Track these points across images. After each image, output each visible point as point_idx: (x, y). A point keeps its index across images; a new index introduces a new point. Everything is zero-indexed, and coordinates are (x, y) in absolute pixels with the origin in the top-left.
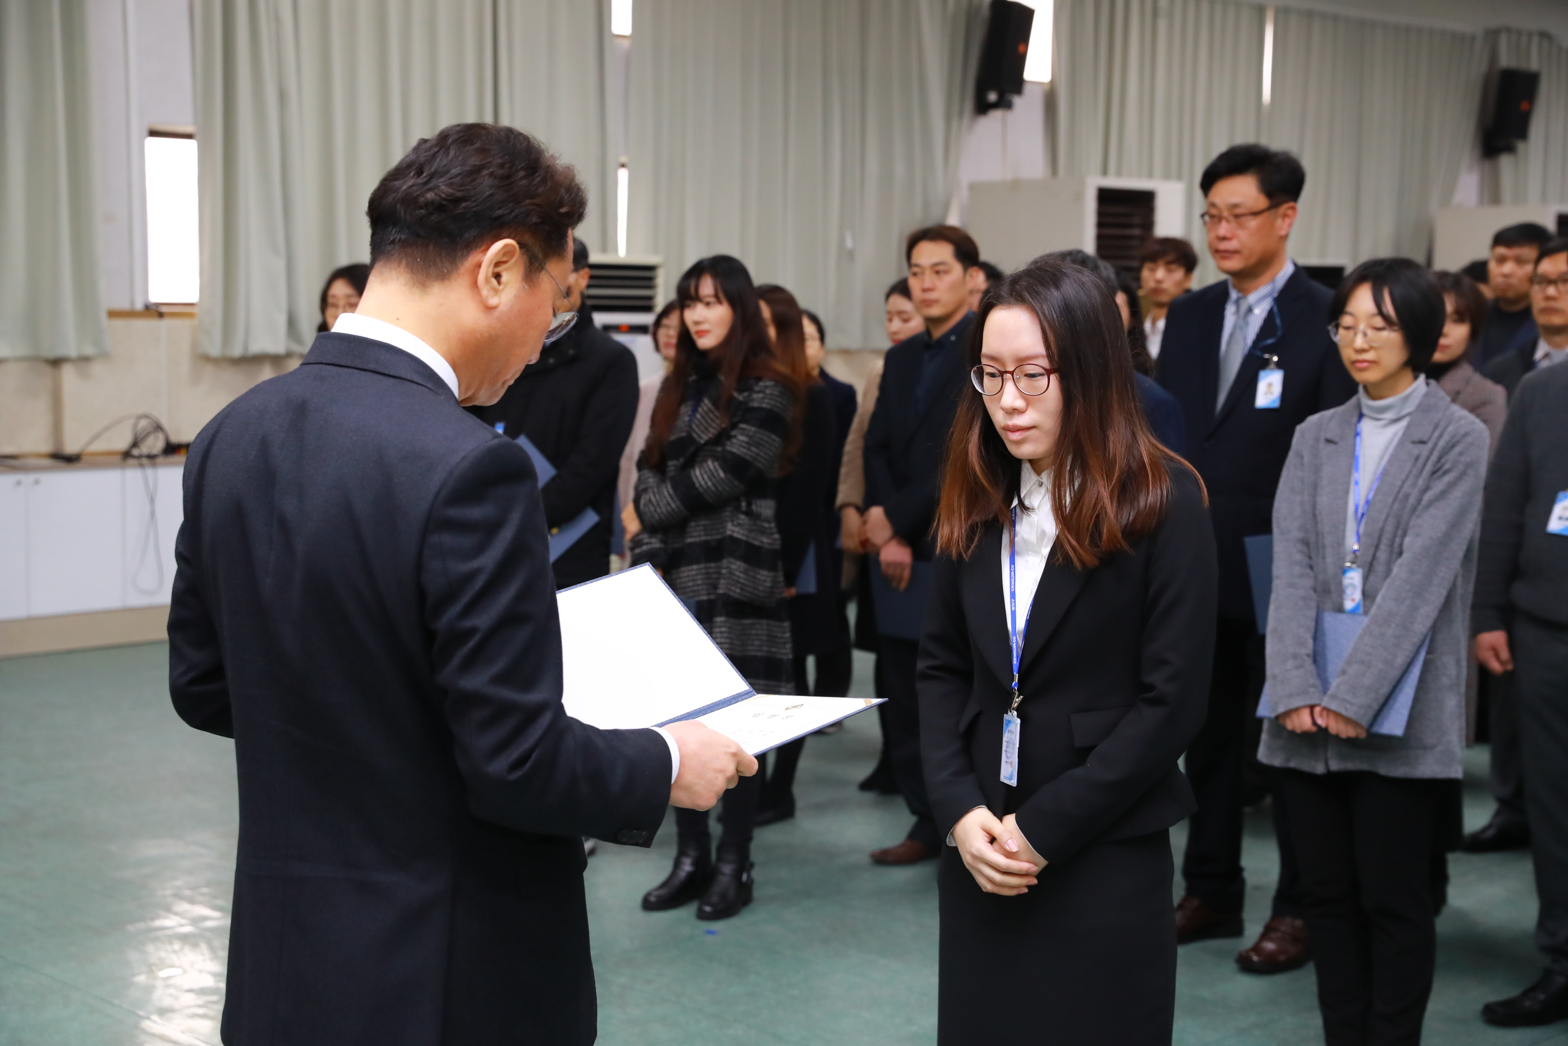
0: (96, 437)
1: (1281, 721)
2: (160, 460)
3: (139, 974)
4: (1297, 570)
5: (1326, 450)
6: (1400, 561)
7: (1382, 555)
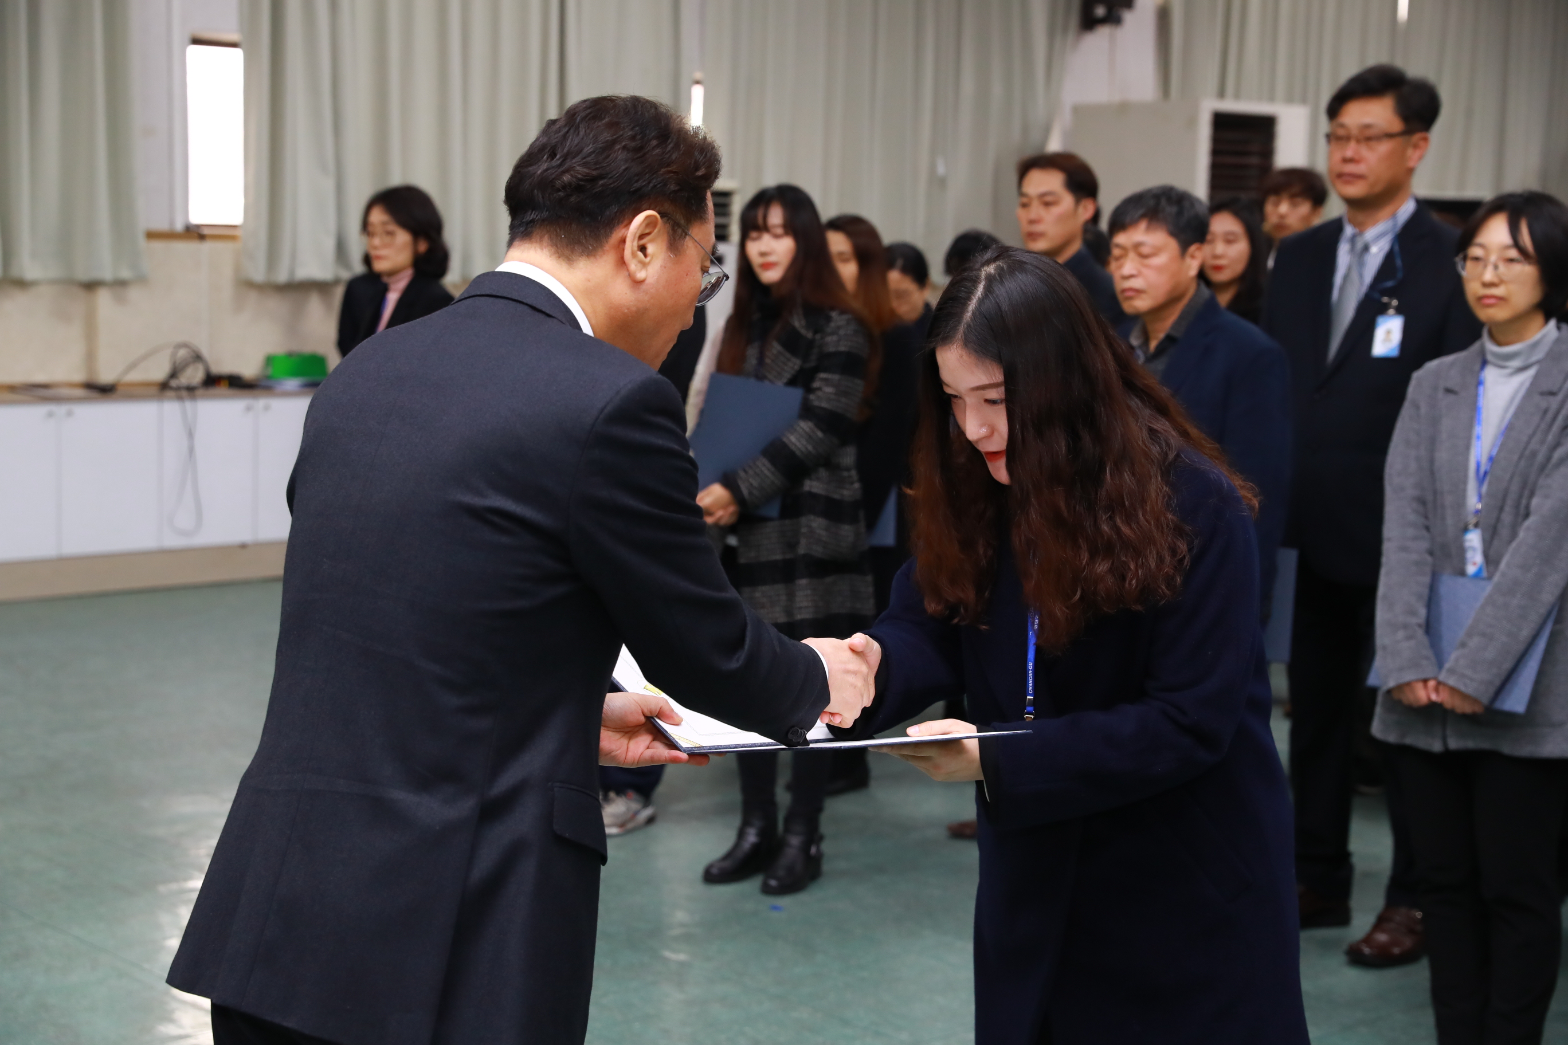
0: (133, 366)
1: (1397, 694)
2: (200, 392)
5: (1445, 401)
6: (1527, 523)
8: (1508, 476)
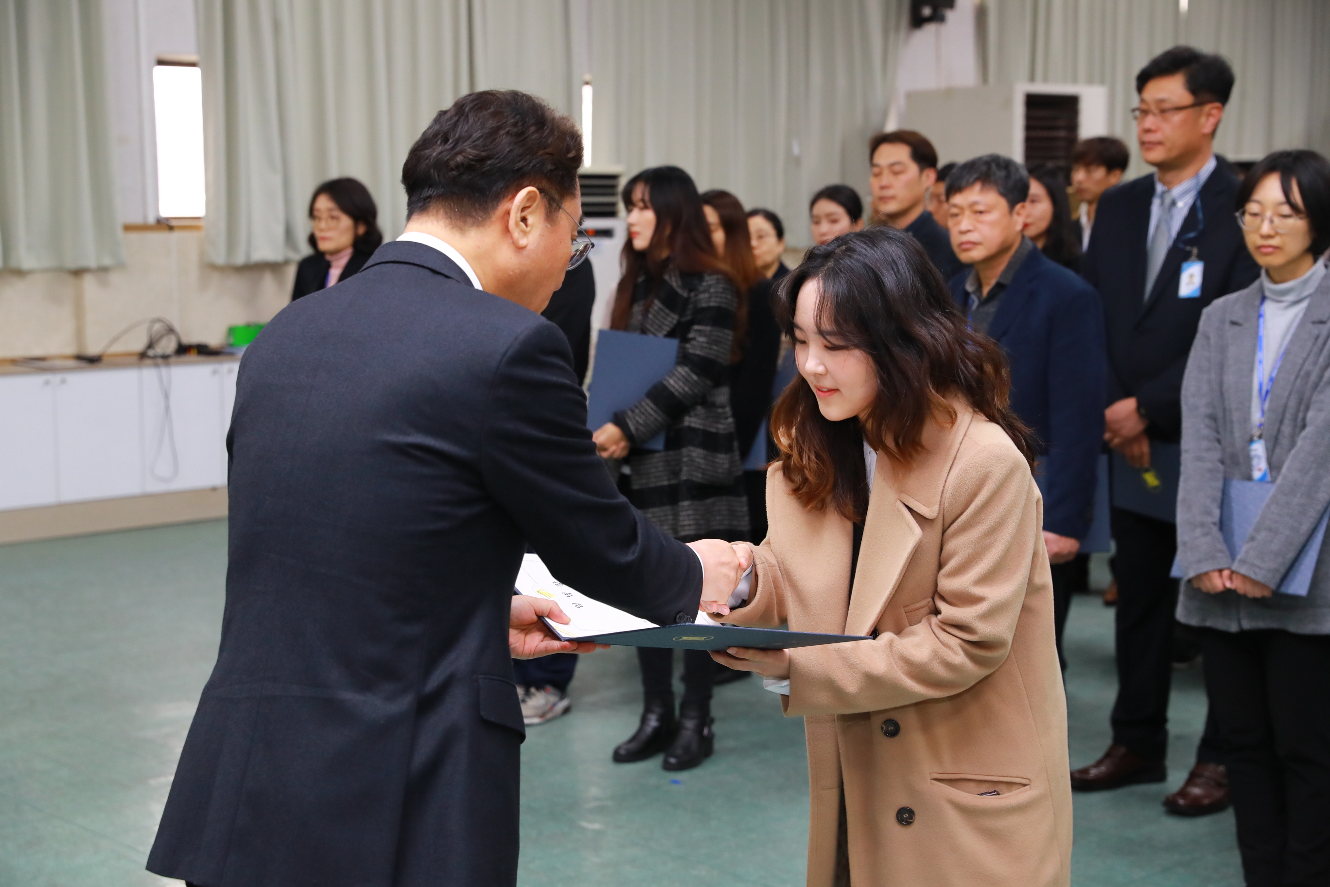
0: (116, 340)
1: (1196, 583)
2: (173, 359)
4: (1205, 444)
6: (1304, 433)
7: (1287, 429)
8: (1287, 393)
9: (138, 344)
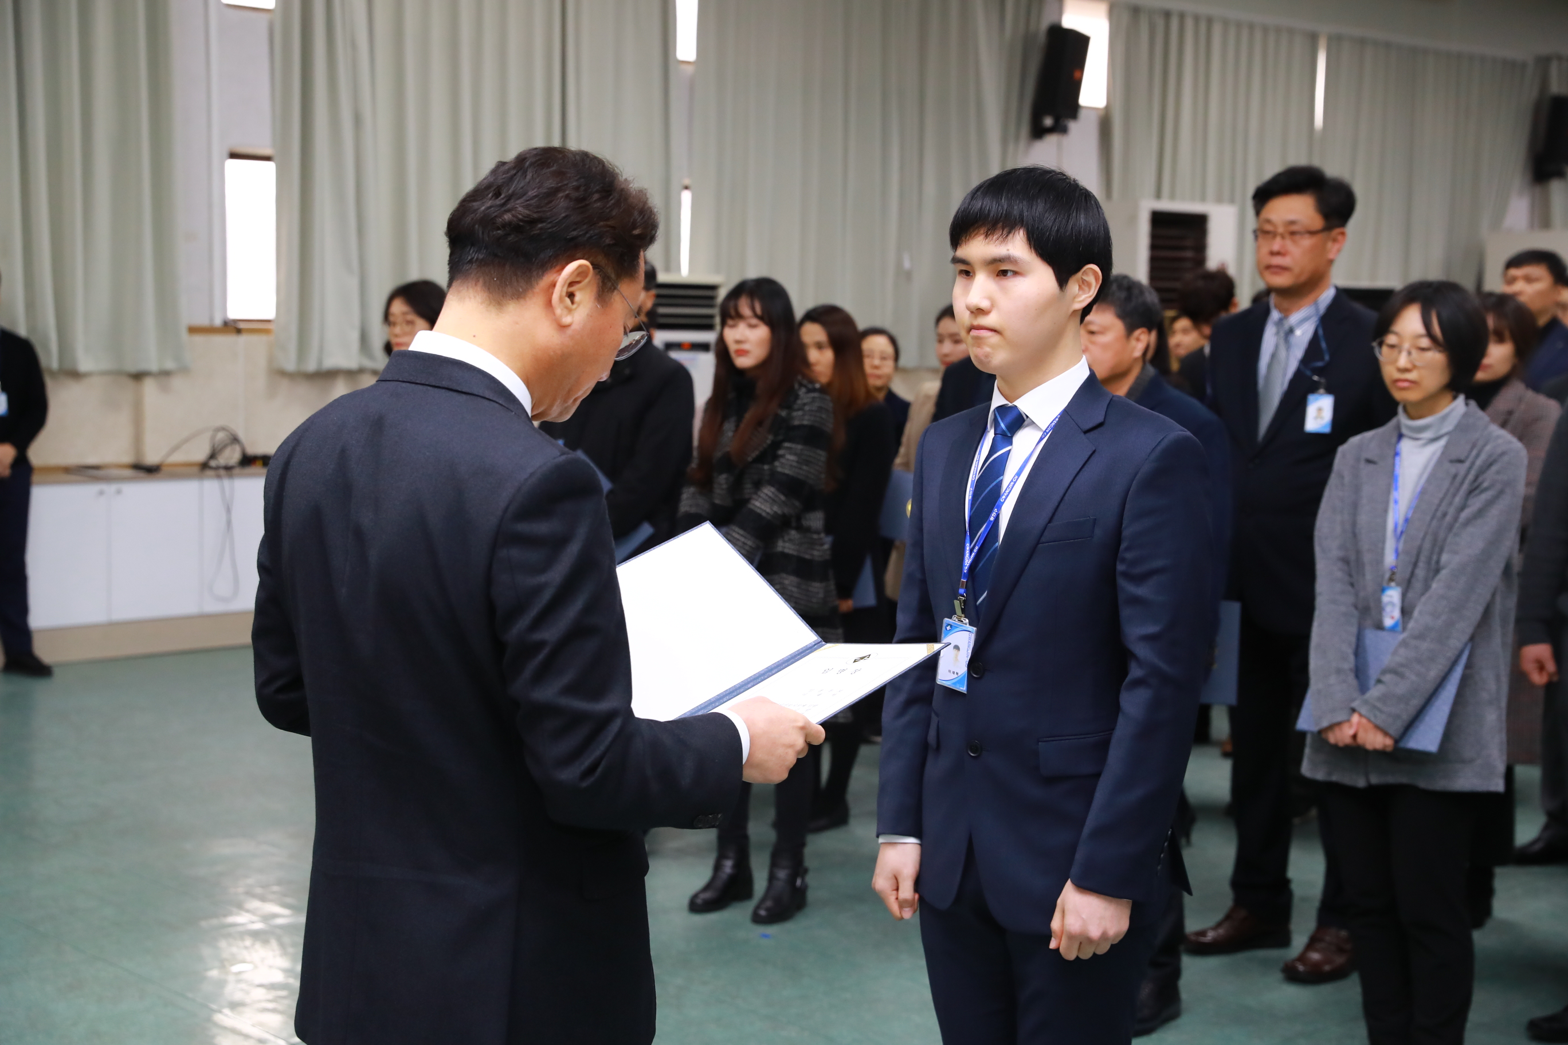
1: (1324, 736)
3: (211, 969)
4: (1338, 587)
5: (1366, 469)
6: (1438, 578)
8: (1421, 535)
9: (200, 454)
